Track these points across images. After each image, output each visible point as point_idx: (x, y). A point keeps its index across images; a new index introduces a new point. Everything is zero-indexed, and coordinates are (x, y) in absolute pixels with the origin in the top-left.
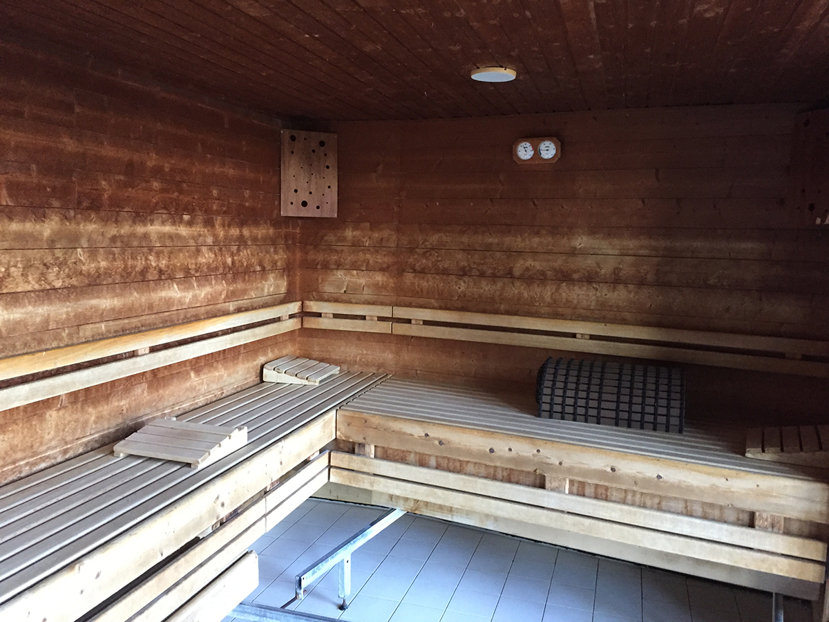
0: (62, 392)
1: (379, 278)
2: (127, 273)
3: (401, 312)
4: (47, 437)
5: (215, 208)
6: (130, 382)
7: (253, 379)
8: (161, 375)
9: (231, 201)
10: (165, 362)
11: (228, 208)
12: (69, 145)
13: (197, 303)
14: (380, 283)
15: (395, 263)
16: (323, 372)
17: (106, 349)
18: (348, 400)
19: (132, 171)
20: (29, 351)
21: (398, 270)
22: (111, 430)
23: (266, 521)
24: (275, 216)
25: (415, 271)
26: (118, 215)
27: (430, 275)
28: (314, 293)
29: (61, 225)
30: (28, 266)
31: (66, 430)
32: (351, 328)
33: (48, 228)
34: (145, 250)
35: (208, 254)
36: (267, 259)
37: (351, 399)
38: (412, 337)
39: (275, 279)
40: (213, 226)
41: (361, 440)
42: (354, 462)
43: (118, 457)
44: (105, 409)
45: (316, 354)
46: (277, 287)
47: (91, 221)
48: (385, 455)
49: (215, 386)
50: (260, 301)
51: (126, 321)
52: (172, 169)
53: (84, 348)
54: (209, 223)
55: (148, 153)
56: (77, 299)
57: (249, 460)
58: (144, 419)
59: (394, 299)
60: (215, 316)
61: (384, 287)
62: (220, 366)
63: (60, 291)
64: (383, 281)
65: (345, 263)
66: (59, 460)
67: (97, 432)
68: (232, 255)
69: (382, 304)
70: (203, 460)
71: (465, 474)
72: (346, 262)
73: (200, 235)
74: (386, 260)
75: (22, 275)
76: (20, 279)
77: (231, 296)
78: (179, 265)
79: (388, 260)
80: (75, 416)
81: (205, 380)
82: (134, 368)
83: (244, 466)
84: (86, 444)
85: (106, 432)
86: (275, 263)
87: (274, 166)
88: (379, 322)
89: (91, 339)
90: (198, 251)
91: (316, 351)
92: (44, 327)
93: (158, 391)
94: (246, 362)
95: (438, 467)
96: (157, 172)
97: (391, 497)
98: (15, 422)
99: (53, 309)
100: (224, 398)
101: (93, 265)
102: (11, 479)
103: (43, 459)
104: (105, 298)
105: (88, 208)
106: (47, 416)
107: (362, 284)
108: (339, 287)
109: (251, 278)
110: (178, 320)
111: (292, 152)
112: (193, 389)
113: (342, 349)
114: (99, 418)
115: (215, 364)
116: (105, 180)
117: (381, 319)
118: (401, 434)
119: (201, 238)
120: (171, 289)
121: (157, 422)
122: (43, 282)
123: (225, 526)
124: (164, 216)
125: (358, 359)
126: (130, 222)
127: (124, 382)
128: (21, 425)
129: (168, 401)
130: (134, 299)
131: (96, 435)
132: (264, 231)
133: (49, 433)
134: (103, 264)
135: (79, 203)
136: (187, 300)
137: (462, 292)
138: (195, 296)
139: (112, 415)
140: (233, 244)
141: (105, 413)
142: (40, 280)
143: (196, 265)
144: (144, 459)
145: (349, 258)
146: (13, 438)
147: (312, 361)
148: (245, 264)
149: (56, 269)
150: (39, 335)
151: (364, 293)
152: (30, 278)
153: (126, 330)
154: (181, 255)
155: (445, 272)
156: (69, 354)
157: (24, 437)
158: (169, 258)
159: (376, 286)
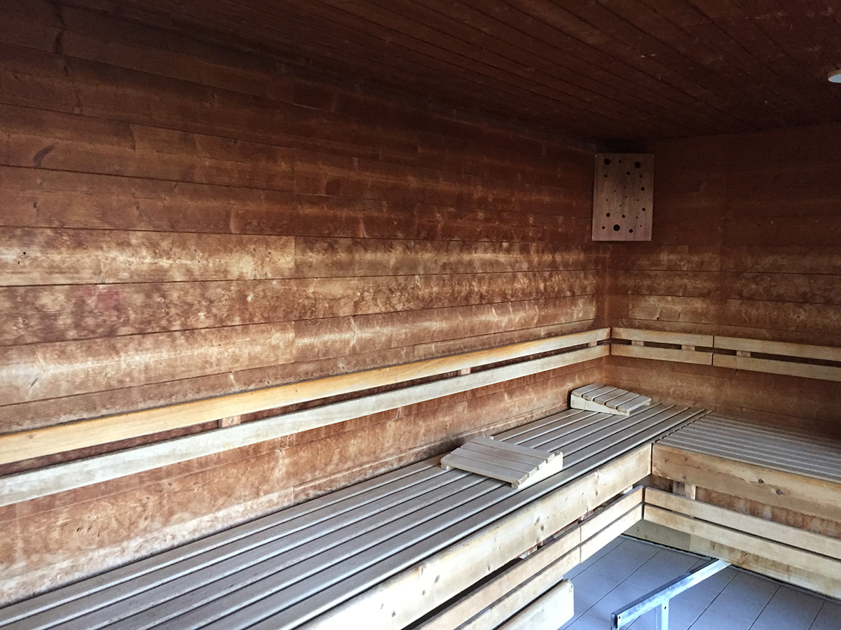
0: (399, 405)
1: (698, 304)
2: (454, 298)
3: (723, 343)
4: (387, 445)
5: (531, 235)
6: (455, 398)
7: (560, 404)
8: (479, 395)
9: (545, 227)
10: (484, 382)
11: (543, 234)
12: (413, 182)
13: (511, 327)
14: (700, 311)
15: (717, 289)
16: (632, 402)
17: (435, 368)
18: (664, 435)
19: (462, 204)
20: (376, 366)
21: (720, 296)
22: (437, 443)
23: (581, 551)
24: (586, 241)
25: (741, 297)
26: (448, 244)
27: (761, 302)
28: (624, 320)
29: (404, 254)
30: (377, 292)
31: (401, 440)
32: (664, 357)
33: (393, 257)
34: (470, 276)
35: (523, 279)
36: (577, 285)
37: (667, 434)
38: (737, 370)
39: (584, 304)
40: (528, 252)
41: (680, 479)
42: (673, 502)
43: (445, 469)
44: (433, 423)
45: (624, 383)
46: (586, 312)
47: (427, 250)
48: (708, 498)
49: (525, 410)
50: (570, 326)
51: (452, 343)
52: (495, 200)
53: (419, 366)
54: (525, 250)
55: (475, 186)
56: (414, 322)
57: (566, 487)
58: (465, 435)
59: (715, 327)
60: (528, 341)
61: (704, 314)
62: (531, 390)
63: (401, 313)
64: (702, 308)
65: (659, 289)
66: (396, 466)
67: (426, 444)
68: (545, 281)
69: (700, 333)
70: (523, 481)
71: (809, 531)
72: (661, 287)
73: (517, 262)
74: (705, 285)
75: (373, 298)
76: (371, 303)
77: (543, 321)
78: (497, 290)
79: (709, 285)
80: (409, 428)
81: (517, 402)
82: (458, 387)
83: (561, 492)
84: (417, 454)
85: (433, 445)
86: (584, 288)
87: (588, 191)
88: (697, 353)
89: (423, 358)
90: (515, 277)
91: (625, 379)
92: (388, 345)
93: (476, 411)
94: (554, 387)
95: (774, 519)
96: (482, 203)
97: (713, 544)
98: (363, 429)
99: (395, 330)
100: (534, 421)
101: (427, 291)
102: (358, 479)
103: (383, 465)
104: (436, 321)
105: (425, 239)
106: (388, 425)
107: (677, 311)
108: (652, 314)
109: (561, 304)
110: (495, 343)
111: (606, 176)
112: (506, 410)
113: (653, 379)
114: (428, 431)
115: (526, 387)
116: (439, 212)
117: (699, 349)
118: (728, 477)
119: (517, 264)
120: (490, 313)
121: (477, 439)
122: (388, 305)
123: (543, 550)
124: (486, 244)
125: (671, 391)
126: (458, 251)
127: (448, 399)
128: (367, 432)
129: (485, 420)
130: (458, 322)
131: (425, 447)
132: (575, 257)
133: (388, 442)
134: (435, 289)
135: (419, 234)
136: (503, 324)
137: (802, 322)
138: (510, 321)
139: (439, 428)
140: (546, 269)
141: (433, 427)
142: (386, 303)
143: (512, 290)
144: (468, 474)
145: (663, 283)
146: (361, 443)
147: (619, 390)
148: (556, 290)
149: (398, 294)
150: (384, 352)
151: (680, 320)
152: (379, 302)
153: (451, 351)
154: (499, 280)
155: (780, 299)
156: (406, 371)
157: (369, 443)
158: (489, 284)
159: (695, 313)
